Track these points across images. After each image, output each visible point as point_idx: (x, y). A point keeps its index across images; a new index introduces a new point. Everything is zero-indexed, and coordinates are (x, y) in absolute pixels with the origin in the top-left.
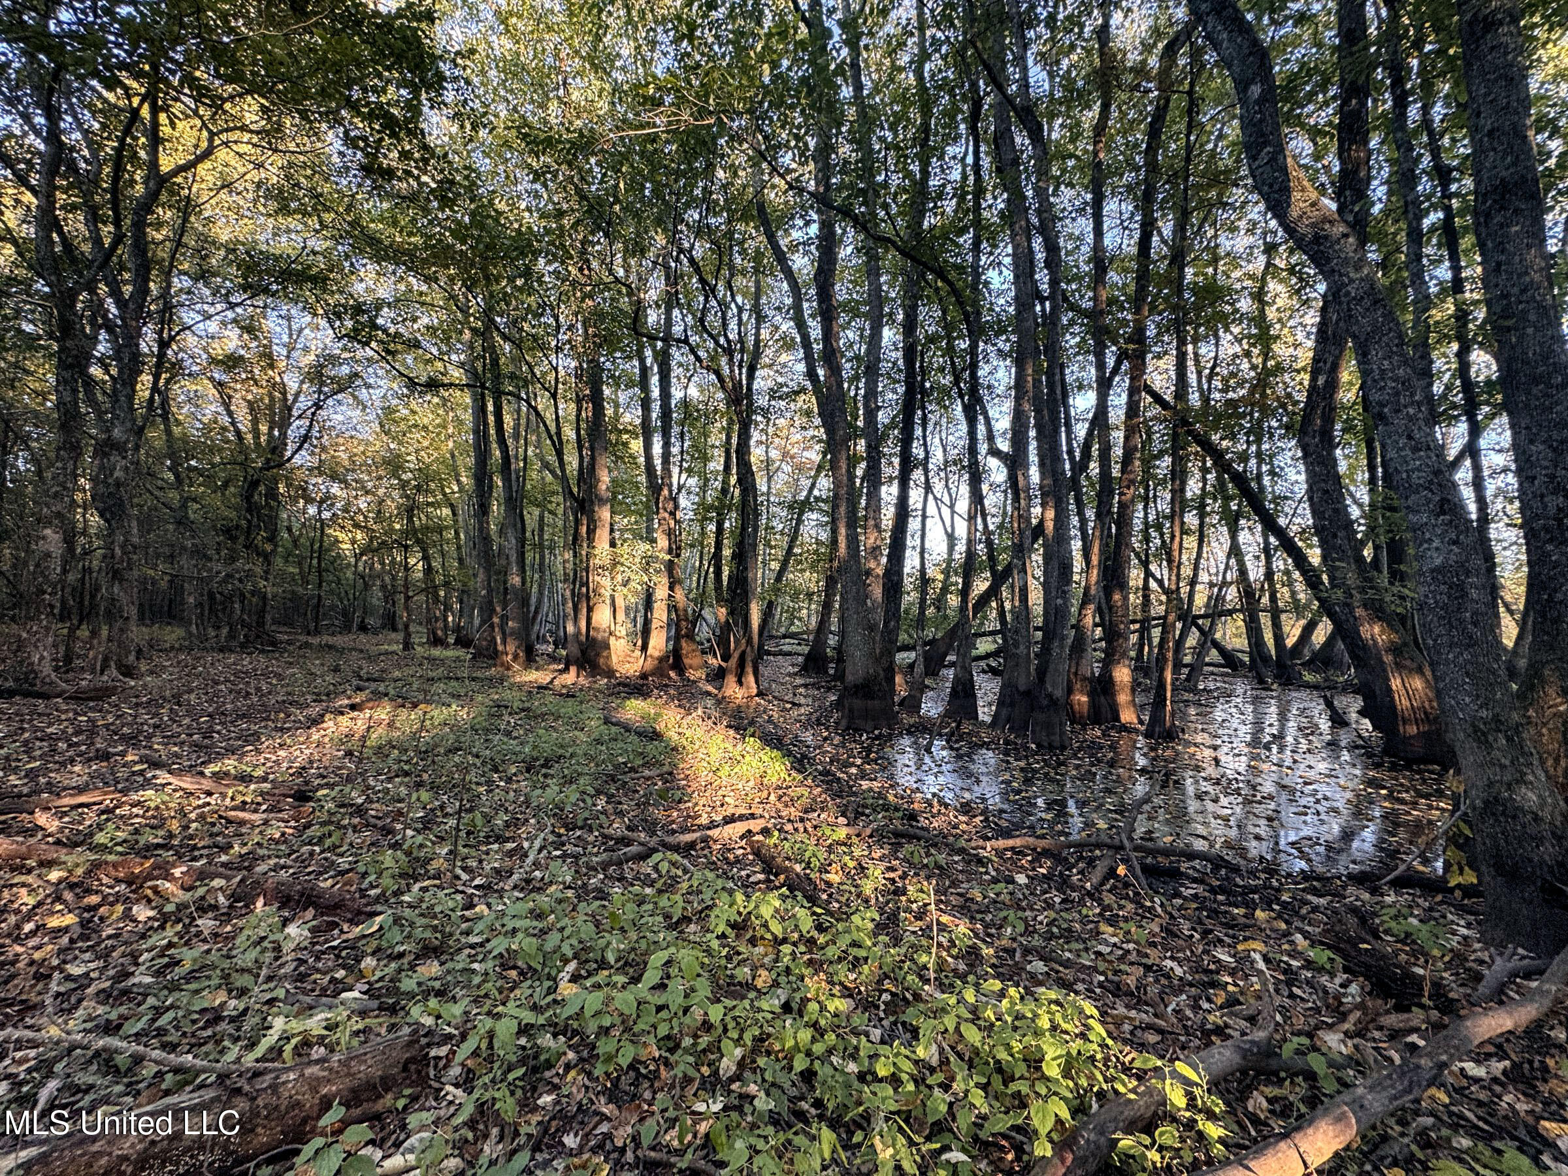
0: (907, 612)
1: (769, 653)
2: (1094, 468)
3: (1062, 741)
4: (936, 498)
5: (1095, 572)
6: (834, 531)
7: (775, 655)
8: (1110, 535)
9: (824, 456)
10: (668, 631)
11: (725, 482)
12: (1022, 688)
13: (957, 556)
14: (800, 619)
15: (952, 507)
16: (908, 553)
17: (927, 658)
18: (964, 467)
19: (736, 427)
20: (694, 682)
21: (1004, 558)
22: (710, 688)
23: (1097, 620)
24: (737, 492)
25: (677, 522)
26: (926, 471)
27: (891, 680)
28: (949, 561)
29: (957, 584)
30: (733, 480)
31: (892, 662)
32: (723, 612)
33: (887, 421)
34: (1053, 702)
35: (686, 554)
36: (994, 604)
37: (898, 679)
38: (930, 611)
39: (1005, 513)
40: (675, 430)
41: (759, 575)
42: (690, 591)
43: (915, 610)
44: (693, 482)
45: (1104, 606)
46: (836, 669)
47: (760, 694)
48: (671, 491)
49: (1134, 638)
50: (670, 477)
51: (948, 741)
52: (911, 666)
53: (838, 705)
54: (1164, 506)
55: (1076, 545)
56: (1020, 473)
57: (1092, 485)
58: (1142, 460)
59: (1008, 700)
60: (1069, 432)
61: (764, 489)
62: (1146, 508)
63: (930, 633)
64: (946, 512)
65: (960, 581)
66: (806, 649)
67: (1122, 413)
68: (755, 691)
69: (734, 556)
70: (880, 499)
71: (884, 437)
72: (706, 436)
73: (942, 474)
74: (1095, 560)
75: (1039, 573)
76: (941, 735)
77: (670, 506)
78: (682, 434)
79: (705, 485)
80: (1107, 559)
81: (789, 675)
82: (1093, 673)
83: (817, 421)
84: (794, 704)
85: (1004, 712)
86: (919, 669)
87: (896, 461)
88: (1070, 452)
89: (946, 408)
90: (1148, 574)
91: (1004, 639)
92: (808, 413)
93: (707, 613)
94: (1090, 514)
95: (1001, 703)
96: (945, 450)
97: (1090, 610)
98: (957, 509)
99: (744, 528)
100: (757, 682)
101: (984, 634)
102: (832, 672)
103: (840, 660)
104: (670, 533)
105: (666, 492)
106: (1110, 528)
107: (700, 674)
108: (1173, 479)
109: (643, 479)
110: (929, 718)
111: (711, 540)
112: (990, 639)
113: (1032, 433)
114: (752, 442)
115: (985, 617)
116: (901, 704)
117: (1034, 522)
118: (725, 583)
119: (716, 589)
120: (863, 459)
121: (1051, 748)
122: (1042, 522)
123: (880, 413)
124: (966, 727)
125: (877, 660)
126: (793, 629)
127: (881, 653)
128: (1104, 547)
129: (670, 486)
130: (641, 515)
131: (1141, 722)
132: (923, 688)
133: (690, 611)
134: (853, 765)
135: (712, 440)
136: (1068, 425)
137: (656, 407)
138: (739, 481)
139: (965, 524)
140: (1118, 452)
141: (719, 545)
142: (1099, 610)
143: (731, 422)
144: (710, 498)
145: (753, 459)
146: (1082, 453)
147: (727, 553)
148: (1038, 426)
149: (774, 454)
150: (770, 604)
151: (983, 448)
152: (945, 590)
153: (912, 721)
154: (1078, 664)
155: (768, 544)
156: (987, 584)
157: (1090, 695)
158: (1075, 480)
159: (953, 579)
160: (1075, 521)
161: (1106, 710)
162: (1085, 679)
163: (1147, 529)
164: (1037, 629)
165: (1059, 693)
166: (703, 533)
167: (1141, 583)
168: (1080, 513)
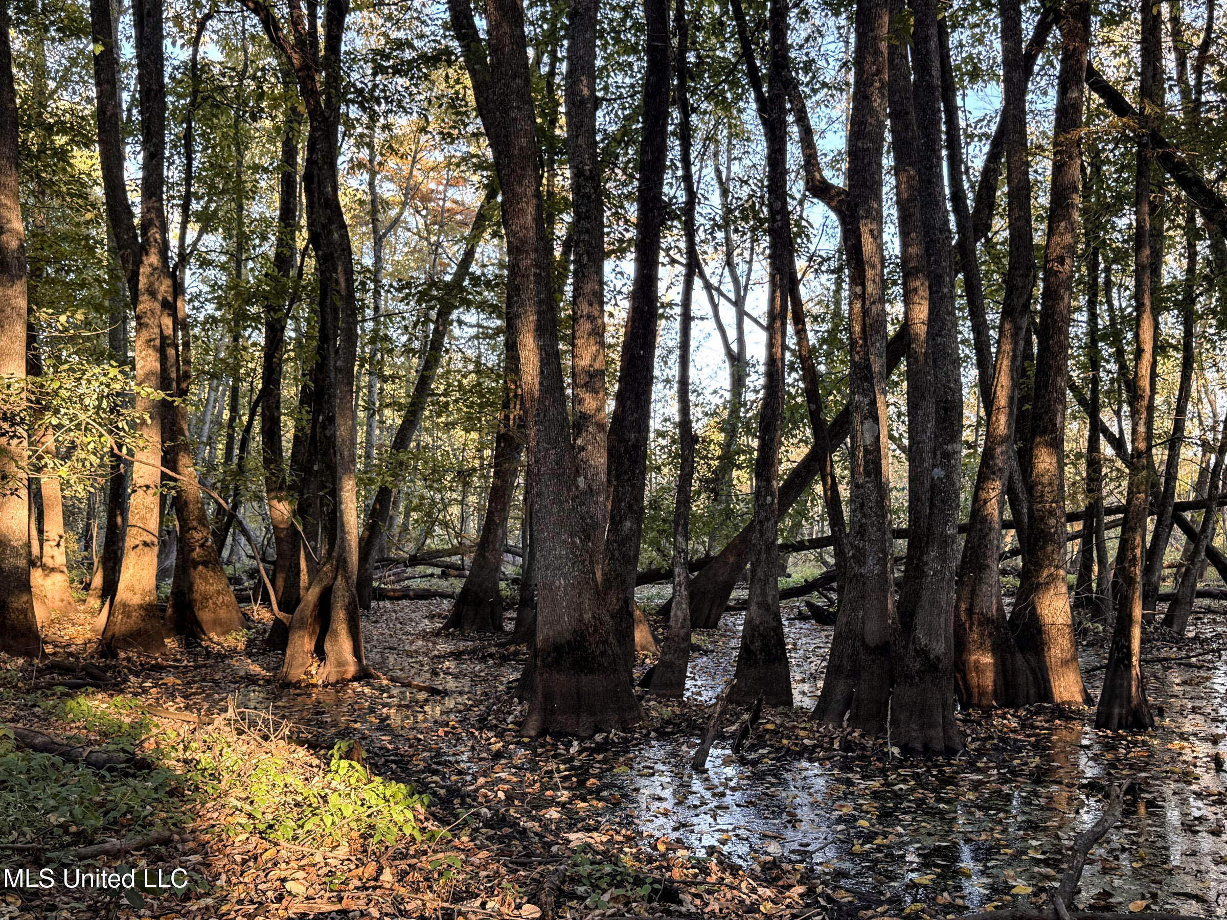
0: (655, 504)
1: (381, 595)
2: (1000, 230)
3: (947, 738)
4: (708, 286)
5: (1003, 419)
6: (512, 348)
7: (396, 597)
8: (1028, 356)
9: (490, 196)
10: (162, 555)
11: (285, 244)
12: (872, 639)
13: (750, 396)
14: (445, 525)
15: (739, 303)
16: (657, 390)
17: (696, 594)
18: (761, 221)
19: (306, 129)
20: (221, 657)
21: (835, 401)
22: (255, 669)
23: (1008, 515)
24: (311, 264)
25: (182, 324)
26: (690, 231)
27: (626, 636)
28: (736, 403)
29: (750, 450)
30: (301, 239)
31: (627, 602)
32: (283, 509)
33: (612, 128)
34: (931, 665)
35: (199, 391)
36: (819, 489)
37: (641, 635)
38: (700, 505)
39: (837, 314)
40: (173, 131)
41: (361, 437)
42: (211, 467)
43: (670, 502)
44: (213, 241)
45: (1019, 486)
46: (519, 622)
47: (363, 675)
48: (164, 257)
49: (1074, 548)
50: (164, 229)
51: (736, 749)
52: (665, 610)
53: (522, 689)
54: (1122, 300)
55: (969, 375)
56: (865, 231)
57: (996, 259)
58: (1084, 212)
59: (847, 665)
60: (955, 160)
61: (368, 261)
62: (1092, 304)
63: (698, 547)
64: (728, 313)
65: (755, 443)
66: (456, 585)
67: (1048, 126)
68: (352, 670)
69: (306, 397)
70: (601, 283)
71: (610, 158)
72: (241, 143)
73: (720, 235)
74: (1002, 398)
75: (901, 429)
76: (722, 737)
77: (164, 287)
78: (188, 136)
79: (241, 248)
80: (1023, 400)
81: (424, 636)
82: (1000, 609)
83: (476, 124)
84: (433, 691)
85: (841, 688)
86: (681, 612)
87: (632, 211)
88: (958, 196)
89: (726, 106)
90: (1097, 428)
91: (839, 554)
92: (454, 105)
93: (248, 514)
94: (993, 316)
95: (833, 671)
96: (725, 192)
97: (994, 490)
98: (748, 307)
99: (325, 337)
100: (356, 652)
101: (800, 547)
102: (509, 627)
103: (526, 603)
104: (163, 345)
105: (153, 259)
106: (1029, 343)
107: (237, 640)
108: (1138, 249)
109: (101, 232)
110: (700, 706)
111: (254, 362)
112: (811, 554)
113: (888, 161)
114: (342, 163)
115: (803, 513)
116: (646, 681)
117: (891, 330)
118: (287, 454)
119: (267, 462)
120: (567, 204)
121: (928, 752)
122: (906, 326)
123: (599, 113)
124: (771, 720)
125: (600, 594)
126: (433, 544)
127: (606, 580)
128: (1018, 373)
129: (164, 247)
130: (98, 308)
131: (1088, 700)
132: (687, 650)
133: (211, 510)
134: (552, 802)
135: (254, 154)
136: (953, 145)
137: (130, 79)
138: (314, 239)
139: (763, 336)
140: (1042, 200)
141: (272, 374)
142: (1010, 490)
143: (293, 117)
144: (252, 273)
145: (343, 200)
146: (978, 199)
147: (289, 391)
148: (898, 147)
149: (388, 190)
150: (384, 494)
151: (796, 187)
152: (728, 460)
153: (667, 712)
154: (973, 593)
155: (377, 373)
156: (805, 450)
157: (999, 650)
158: (965, 248)
159: (743, 440)
160: (965, 330)
161: (1024, 680)
162: (986, 621)
163: (1094, 342)
164: (899, 534)
165: (939, 648)
166: (236, 349)
167: (1084, 445)
168: (977, 314)
